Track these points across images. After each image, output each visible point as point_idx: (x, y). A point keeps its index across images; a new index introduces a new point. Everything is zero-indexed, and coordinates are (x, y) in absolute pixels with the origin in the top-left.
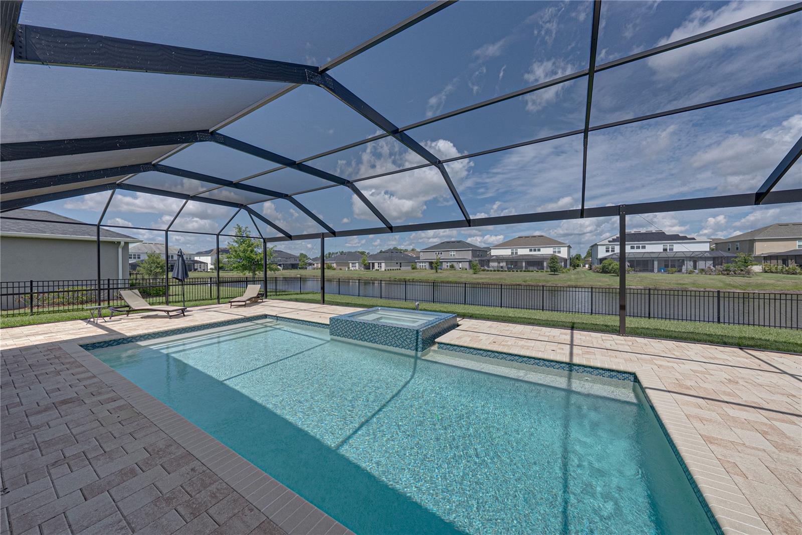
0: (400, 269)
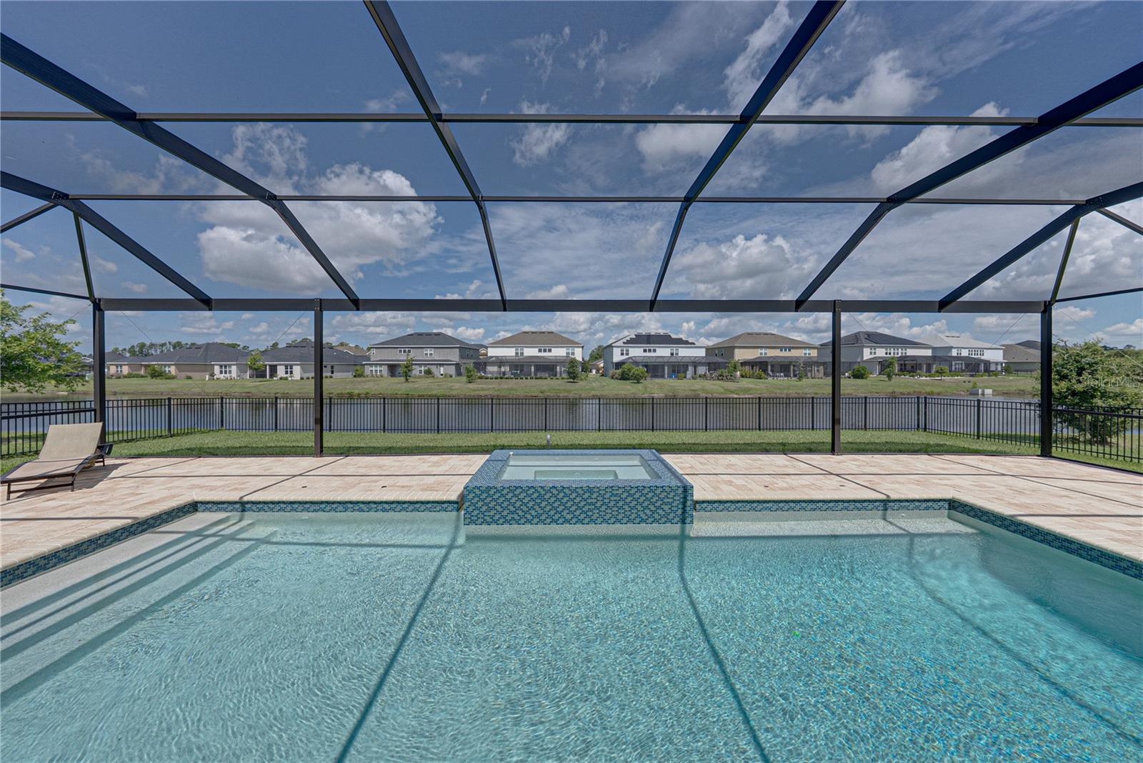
0: (331, 377)
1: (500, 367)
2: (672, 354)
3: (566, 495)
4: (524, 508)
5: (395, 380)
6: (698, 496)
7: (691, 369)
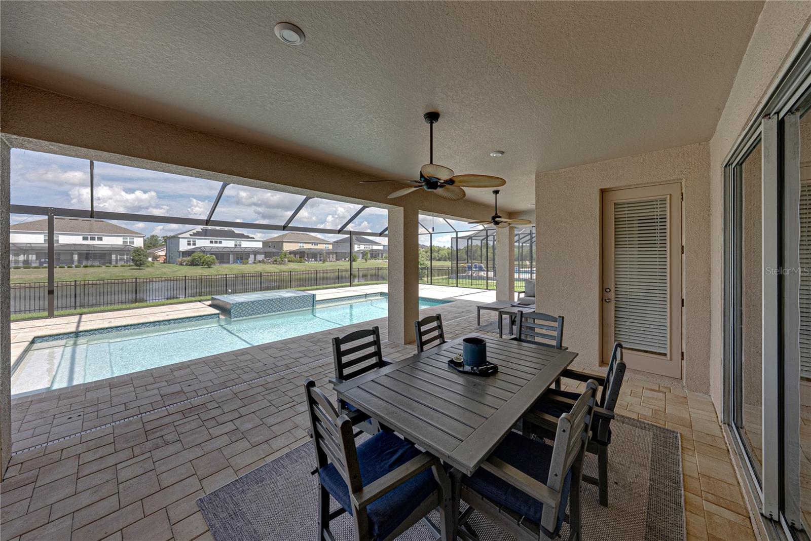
2: (236, 245)
3: (273, 302)
4: (257, 309)
6: (318, 298)
7: (252, 257)
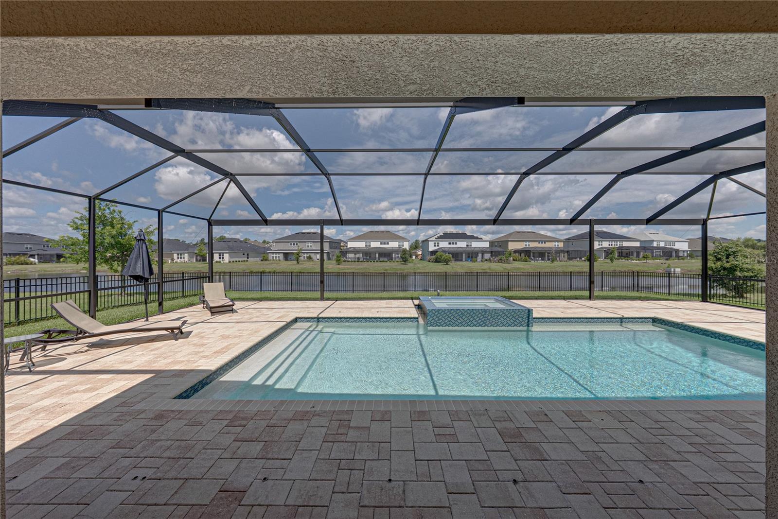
0: (247, 261)
1: (355, 254)
2: (467, 246)
5: (289, 263)
7: (480, 255)
